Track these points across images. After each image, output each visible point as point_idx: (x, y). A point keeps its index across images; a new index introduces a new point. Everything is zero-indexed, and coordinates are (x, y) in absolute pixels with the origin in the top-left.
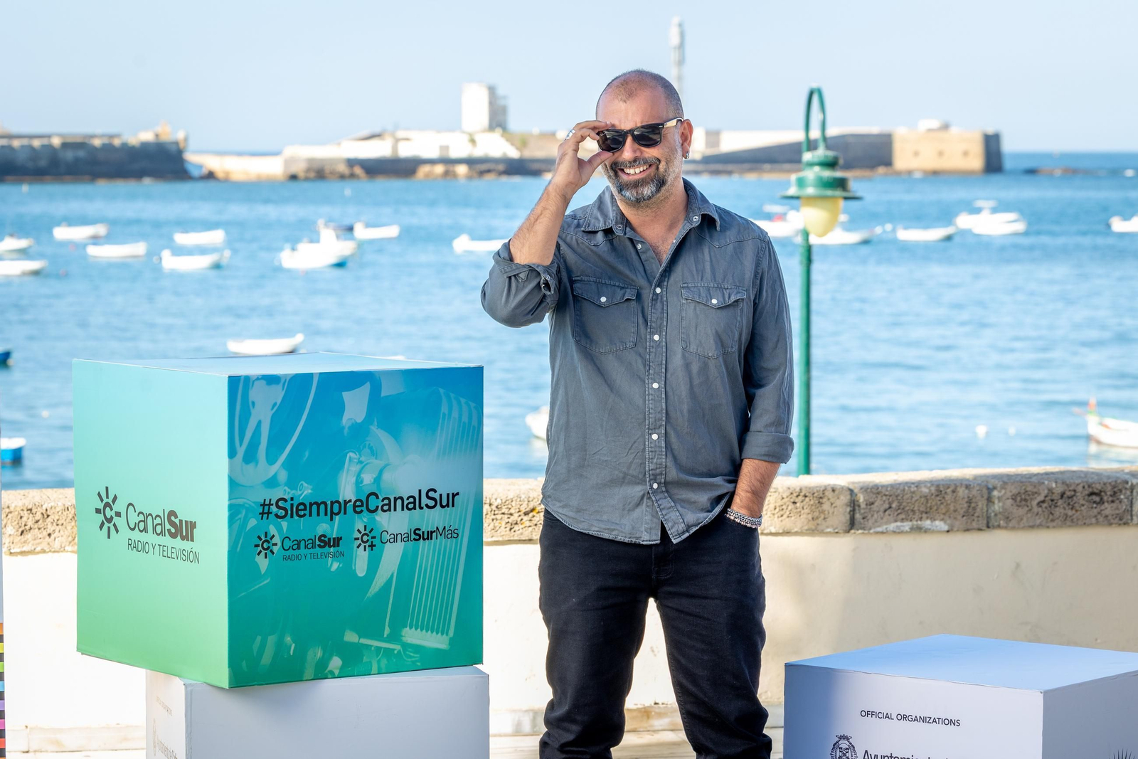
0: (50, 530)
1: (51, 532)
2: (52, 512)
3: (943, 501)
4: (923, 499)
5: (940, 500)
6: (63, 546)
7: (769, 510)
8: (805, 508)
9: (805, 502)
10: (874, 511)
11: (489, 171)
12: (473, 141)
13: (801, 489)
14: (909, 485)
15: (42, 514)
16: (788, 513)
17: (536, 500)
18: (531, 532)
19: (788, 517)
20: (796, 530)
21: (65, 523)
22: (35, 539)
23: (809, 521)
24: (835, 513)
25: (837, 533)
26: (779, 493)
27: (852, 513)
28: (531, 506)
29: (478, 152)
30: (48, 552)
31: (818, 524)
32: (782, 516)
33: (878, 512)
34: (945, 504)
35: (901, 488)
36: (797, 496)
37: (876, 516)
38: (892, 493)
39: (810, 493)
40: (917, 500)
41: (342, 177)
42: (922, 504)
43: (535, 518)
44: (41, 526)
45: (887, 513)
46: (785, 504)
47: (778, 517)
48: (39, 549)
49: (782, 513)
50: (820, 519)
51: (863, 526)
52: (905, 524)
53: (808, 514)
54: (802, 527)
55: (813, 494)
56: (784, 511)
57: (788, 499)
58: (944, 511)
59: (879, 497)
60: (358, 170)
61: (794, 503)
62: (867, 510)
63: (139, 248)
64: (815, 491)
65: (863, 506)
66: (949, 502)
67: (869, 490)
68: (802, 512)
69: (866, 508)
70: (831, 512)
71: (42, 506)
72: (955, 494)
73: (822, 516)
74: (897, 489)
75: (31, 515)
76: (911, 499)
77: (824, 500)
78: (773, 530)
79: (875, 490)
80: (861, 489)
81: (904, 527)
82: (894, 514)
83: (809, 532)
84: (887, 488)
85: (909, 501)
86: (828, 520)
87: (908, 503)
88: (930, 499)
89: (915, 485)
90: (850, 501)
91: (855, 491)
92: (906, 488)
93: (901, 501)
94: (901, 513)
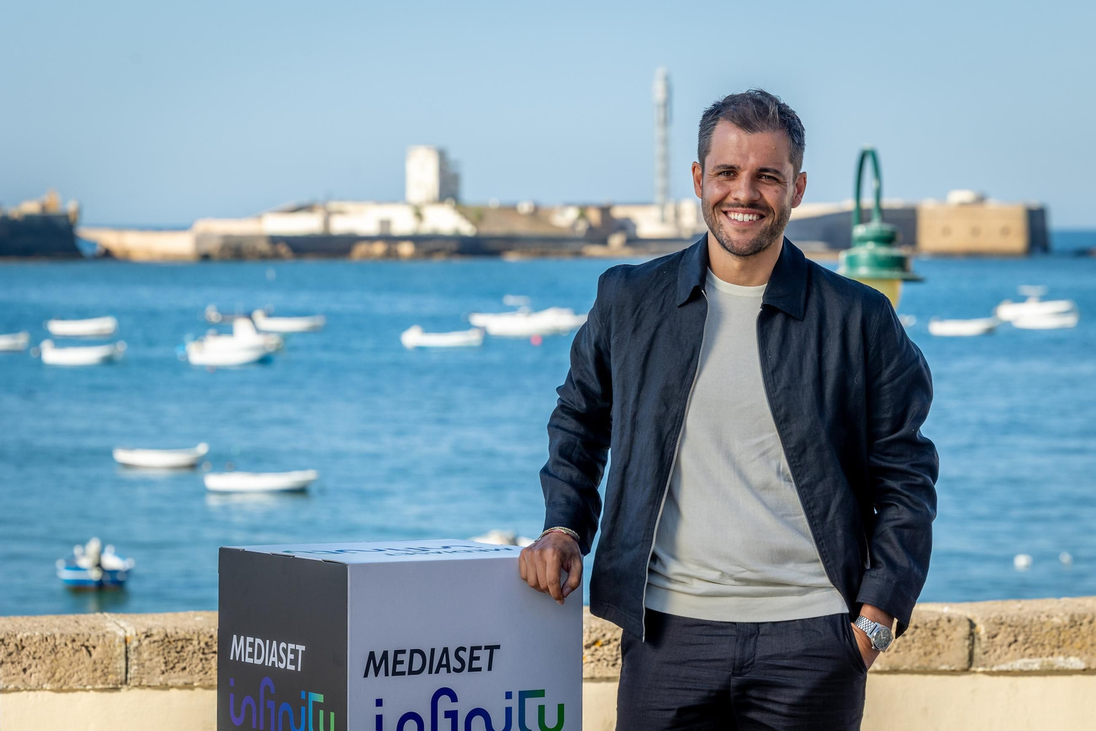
0: (26, 663)
1: (26, 666)
2: (27, 643)
3: (1078, 634)
4: (1054, 632)
5: (1075, 633)
6: (40, 683)
8: (916, 640)
9: (915, 635)
10: (996, 645)
11: (438, 251)
12: (419, 215)
14: (1037, 615)
15: (16, 645)
16: (896, 647)
17: (599, 631)
18: (594, 668)
19: (896, 652)
20: (905, 667)
21: (43, 656)
22: (7, 675)
23: (921, 657)
24: (952, 647)
25: (954, 671)
27: (971, 647)
28: (594, 637)
29: (427, 227)
30: (23, 691)
31: (931, 661)
33: (1002, 646)
34: (1080, 637)
35: (1030, 617)
37: (998, 652)
38: (1018, 623)
39: (921, 623)
40: (1047, 632)
41: (263, 257)
42: (1054, 637)
43: (598, 652)
44: (15, 660)
45: (1013, 647)
48: (12, 686)
50: (933, 655)
51: (984, 662)
52: (1033, 660)
53: (920, 648)
54: (913, 663)
55: (926, 624)
58: (1079, 645)
59: (1003, 628)
60: (283, 249)
62: (989, 644)
63: (19, 340)
64: (928, 621)
65: (984, 638)
66: (1085, 635)
67: (991, 621)
68: (913, 645)
69: (988, 642)
70: (946, 645)
71: (16, 635)
72: (1092, 625)
73: (936, 651)
74: (1024, 619)
75: (3, 647)
76: (1041, 631)
77: (938, 632)
79: (998, 621)
80: (982, 619)
81: (1033, 664)
82: (1020, 648)
83: (920, 670)
84: (1012, 617)
85: (1039, 633)
86: (943, 655)
87: (1037, 636)
88: (1064, 631)
89: (1047, 614)
90: (968, 633)
91: (976, 621)
92: (1035, 618)
93: (1029, 633)
94: (1028, 648)
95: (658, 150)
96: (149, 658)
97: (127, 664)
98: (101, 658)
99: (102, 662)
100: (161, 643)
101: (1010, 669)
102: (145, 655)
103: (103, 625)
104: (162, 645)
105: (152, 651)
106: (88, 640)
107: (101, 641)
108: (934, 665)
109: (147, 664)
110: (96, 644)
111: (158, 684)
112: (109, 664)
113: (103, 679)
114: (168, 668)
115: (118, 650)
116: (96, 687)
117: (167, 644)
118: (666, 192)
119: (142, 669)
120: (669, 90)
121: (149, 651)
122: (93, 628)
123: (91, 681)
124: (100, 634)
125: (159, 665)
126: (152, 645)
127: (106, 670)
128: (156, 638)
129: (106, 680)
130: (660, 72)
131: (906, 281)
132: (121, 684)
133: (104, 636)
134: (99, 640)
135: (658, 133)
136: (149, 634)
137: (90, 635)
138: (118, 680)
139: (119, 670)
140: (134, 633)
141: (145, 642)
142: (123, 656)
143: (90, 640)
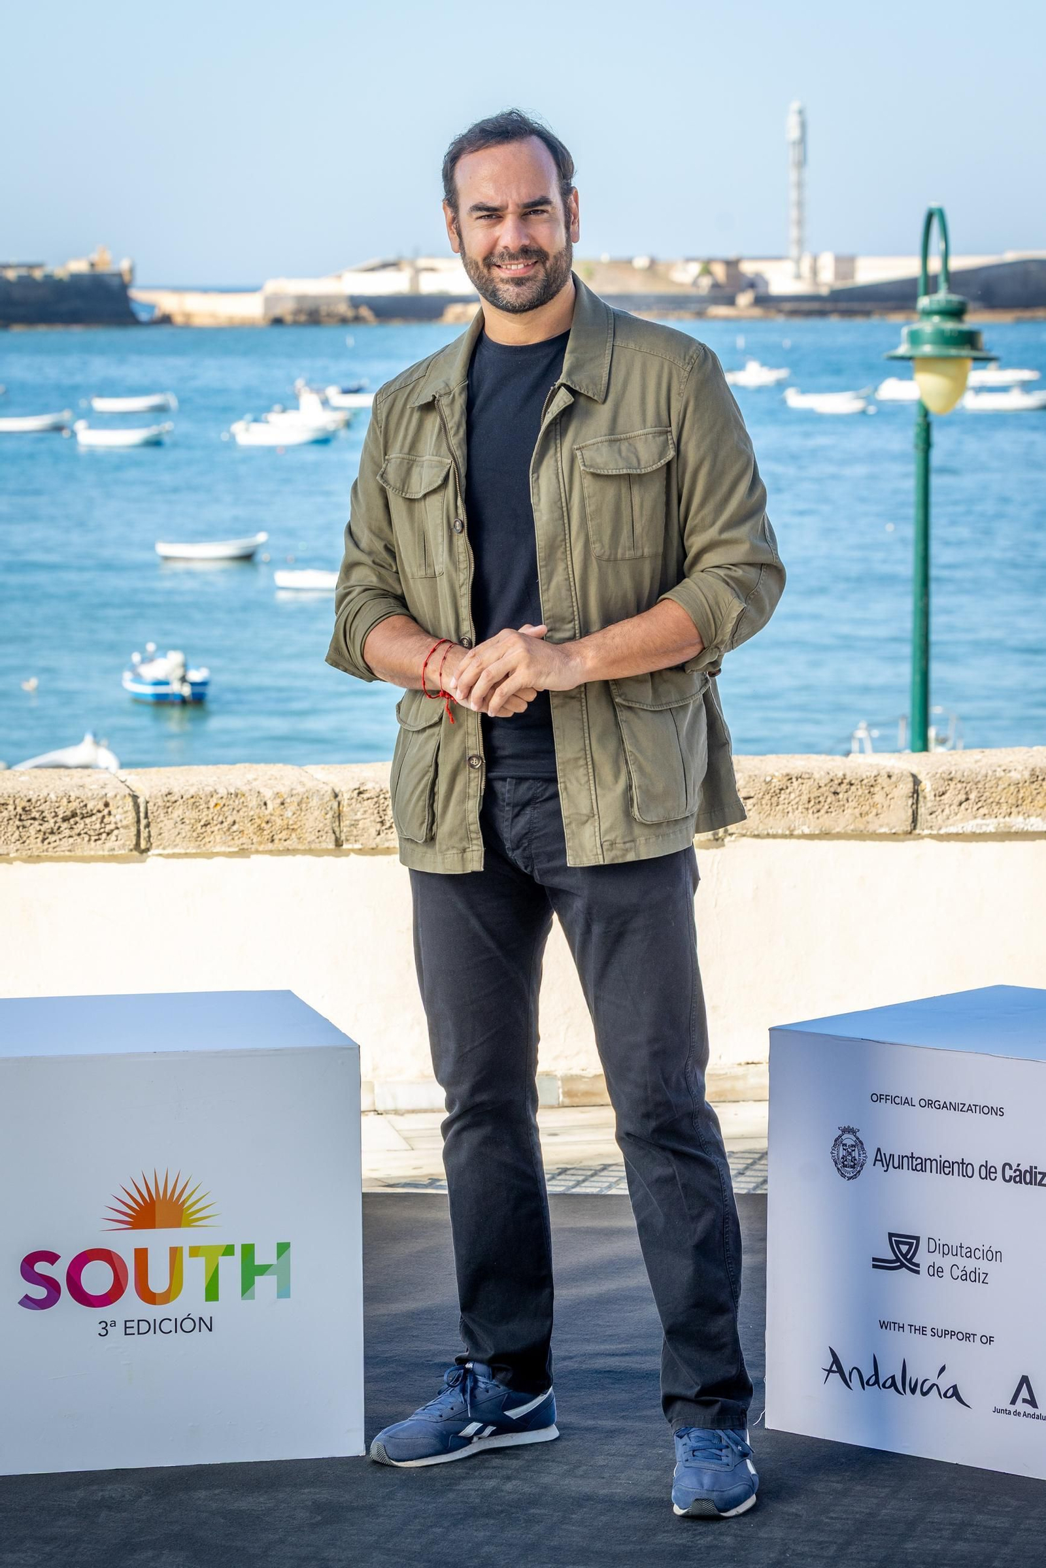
4: (1012, 788)
5: (1036, 789)
7: (801, 803)
8: (850, 800)
9: (850, 793)
10: (945, 804)
13: (844, 775)
14: (994, 769)
16: (827, 807)
19: (827, 812)
20: (838, 830)
23: (856, 818)
24: (891, 807)
25: (894, 834)
26: (815, 780)
27: (914, 807)
31: (868, 822)
32: (818, 811)
33: (950, 806)
34: (1042, 795)
35: (983, 772)
36: (840, 784)
37: (947, 812)
38: (970, 779)
39: (857, 779)
40: (1004, 789)
41: (340, 322)
42: (1012, 794)
45: (963, 805)
46: (823, 795)
47: (813, 813)
49: (818, 807)
50: (870, 816)
51: (930, 824)
52: (988, 821)
53: (855, 808)
54: (847, 827)
55: (862, 780)
56: (822, 804)
57: (827, 788)
59: (952, 784)
60: (365, 312)
61: (836, 793)
62: (936, 803)
64: (864, 777)
65: (930, 796)
67: (938, 775)
68: (846, 806)
69: (935, 800)
70: (886, 804)
73: (874, 811)
74: (977, 774)
76: (997, 787)
77: (876, 789)
78: (807, 831)
79: (946, 776)
80: (928, 774)
81: (988, 825)
82: (972, 808)
83: (854, 834)
84: (963, 773)
85: (993, 790)
86: (881, 816)
87: (992, 793)
88: (1023, 787)
89: (1003, 768)
90: (912, 790)
91: (920, 777)
92: (990, 773)
93: (982, 790)
94: (982, 807)
95: (793, 195)
101: (961, 832)
108: (871, 828)
118: (800, 242)
120: (803, 126)
130: (795, 106)
131: (976, 359)
135: (793, 176)
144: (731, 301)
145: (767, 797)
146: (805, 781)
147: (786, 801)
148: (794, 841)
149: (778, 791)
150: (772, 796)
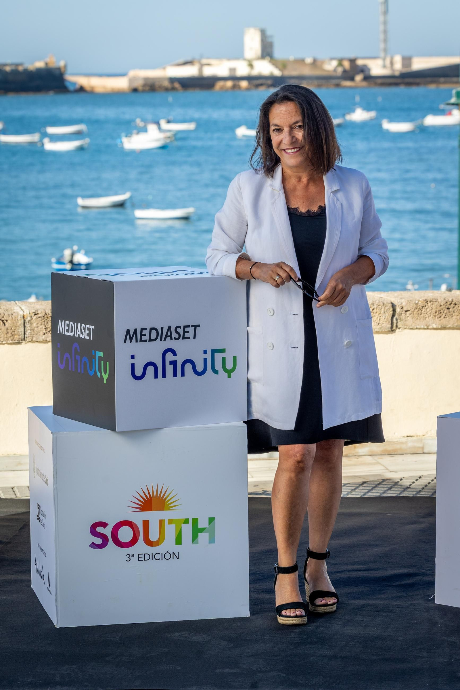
7: (432, 313)
8: (455, 312)
9: (455, 308)
11: (262, 85)
12: (251, 66)
13: (452, 300)
16: (444, 315)
19: (444, 318)
20: (449, 326)
23: (458, 320)
26: (438, 302)
29: (255, 72)
32: (440, 317)
36: (450, 304)
39: (458, 302)
41: (167, 90)
46: (442, 309)
47: (438, 318)
49: (440, 315)
53: (457, 315)
54: (454, 324)
56: (442, 314)
57: (444, 306)
60: (177, 85)
61: (448, 308)
68: (454, 314)
78: (435, 326)
83: (457, 327)
96: (37, 326)
97: (25, 330)
98: (11, 327)
99: (11, 329)
100: (43, 318)
102: (35, 325)
103: (12, 308)
104: (43, 319)
105: (38, 322)
106: (3, 317)
107: (10, 317)
109: (36, 329)
110: (7, 319)
111: (42, 340)
112: (15, 330)
113: (12, 338)
114: (47, 331)
115: (20, 322)
116: (8, 342)
117: (46, 318)
118: (385, 50)
119: (33, 332)
121: (37, 322)
122: (7, 310)
123: (5, 339)
124: (10, 314)
125: (42, 330)
126: (38, 319)
127: (13, 333)
128: (40, 315)
129: (14, 338)
132: (22, 340)
133: (12, 314)
134: (9, 317)
135: (381, 18)
136: (36, 313)
137: (4, 314)
138: (20, 338)
139: (20, 333)
140: (28, 313)
141: (34, 318)
142: (22, 325)
143: (4, 317)
144: (352, 79)
145: (416, 310)
146: (434, 303)
147: (425, 312)
148: (428, 331)
149: (421, 308)
150: (418, 310)
